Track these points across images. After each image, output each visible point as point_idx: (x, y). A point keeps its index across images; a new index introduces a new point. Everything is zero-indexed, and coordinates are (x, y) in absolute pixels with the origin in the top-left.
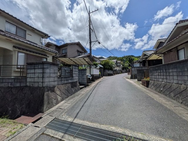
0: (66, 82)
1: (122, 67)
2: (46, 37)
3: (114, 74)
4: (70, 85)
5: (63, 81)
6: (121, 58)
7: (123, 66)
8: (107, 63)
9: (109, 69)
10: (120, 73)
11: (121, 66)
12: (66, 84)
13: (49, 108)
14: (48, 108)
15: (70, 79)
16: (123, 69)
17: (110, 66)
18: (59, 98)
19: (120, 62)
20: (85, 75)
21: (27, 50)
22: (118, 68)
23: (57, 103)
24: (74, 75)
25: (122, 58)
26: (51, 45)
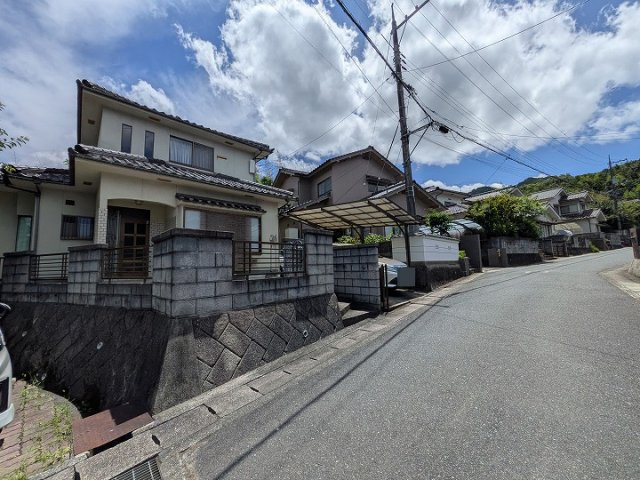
0: (271, 297)
1: (600, 216)
2: (264, 153)
3: (550, 256)
4: (290, 309)
5: (259, 296)
6: (592, 176)
7: (606, 211)
8: (498, 207)
9: (511, 236)
10: (590, 251)
11: (596, 213)
12: (274, 304)
13: (179, 400)
14: (172, 399)
15: (293, 284)
16: (609, 226)
17: (518, 220)
18: (231, 360)
19: (583, 194)
20: (371, 268)
21: (205, 201)
22: (569, 229)
23: (221, 378)
24: (312, 271)
25: (597, 178)
26: (289, 176)
